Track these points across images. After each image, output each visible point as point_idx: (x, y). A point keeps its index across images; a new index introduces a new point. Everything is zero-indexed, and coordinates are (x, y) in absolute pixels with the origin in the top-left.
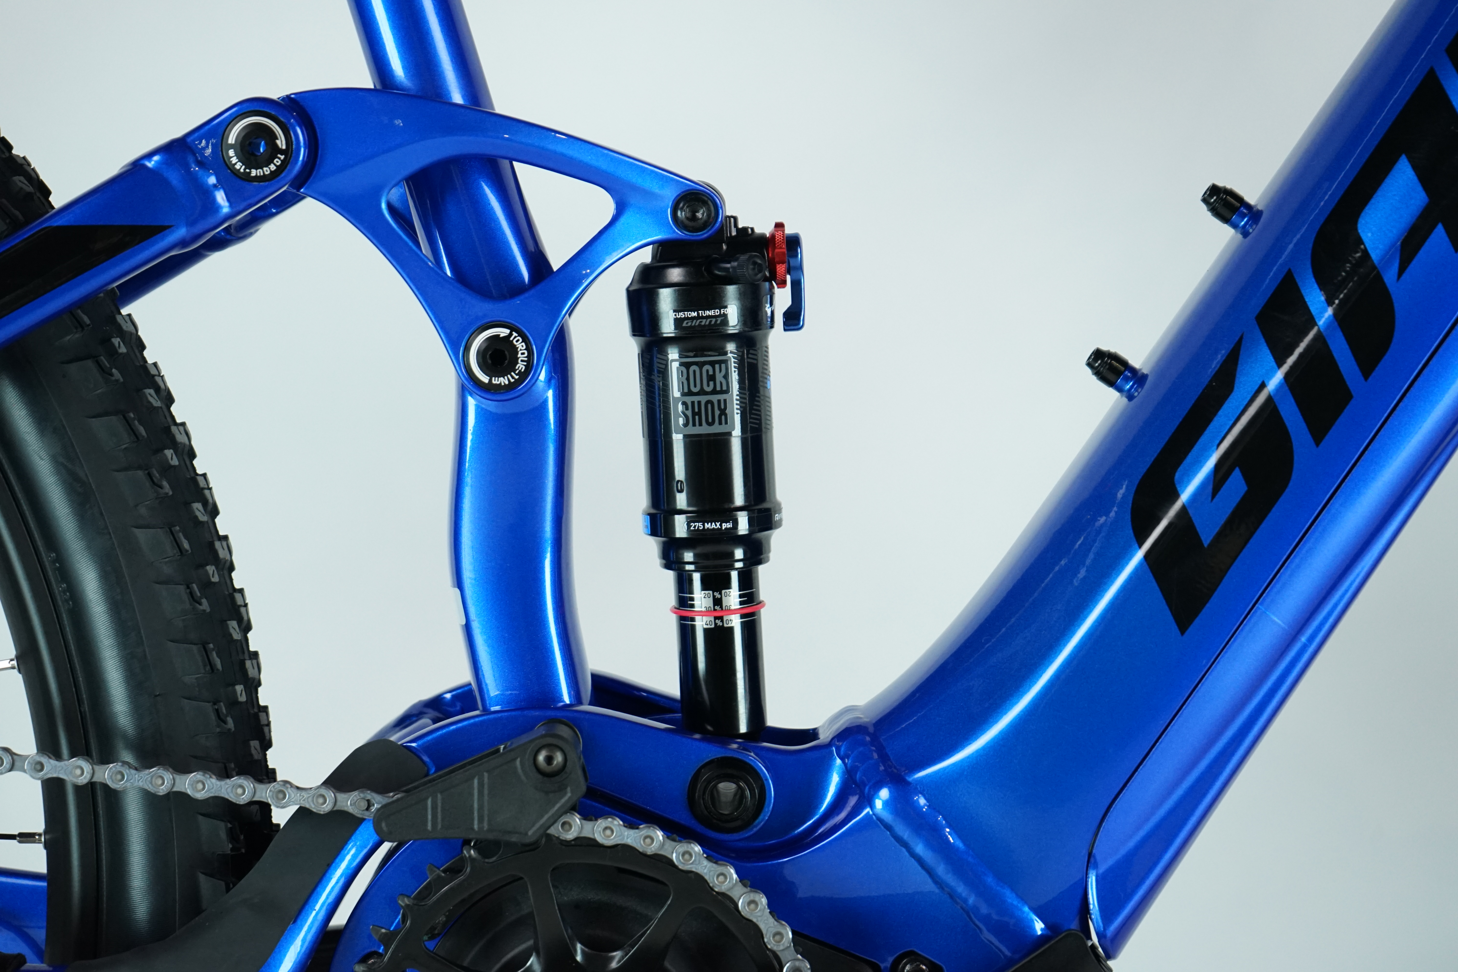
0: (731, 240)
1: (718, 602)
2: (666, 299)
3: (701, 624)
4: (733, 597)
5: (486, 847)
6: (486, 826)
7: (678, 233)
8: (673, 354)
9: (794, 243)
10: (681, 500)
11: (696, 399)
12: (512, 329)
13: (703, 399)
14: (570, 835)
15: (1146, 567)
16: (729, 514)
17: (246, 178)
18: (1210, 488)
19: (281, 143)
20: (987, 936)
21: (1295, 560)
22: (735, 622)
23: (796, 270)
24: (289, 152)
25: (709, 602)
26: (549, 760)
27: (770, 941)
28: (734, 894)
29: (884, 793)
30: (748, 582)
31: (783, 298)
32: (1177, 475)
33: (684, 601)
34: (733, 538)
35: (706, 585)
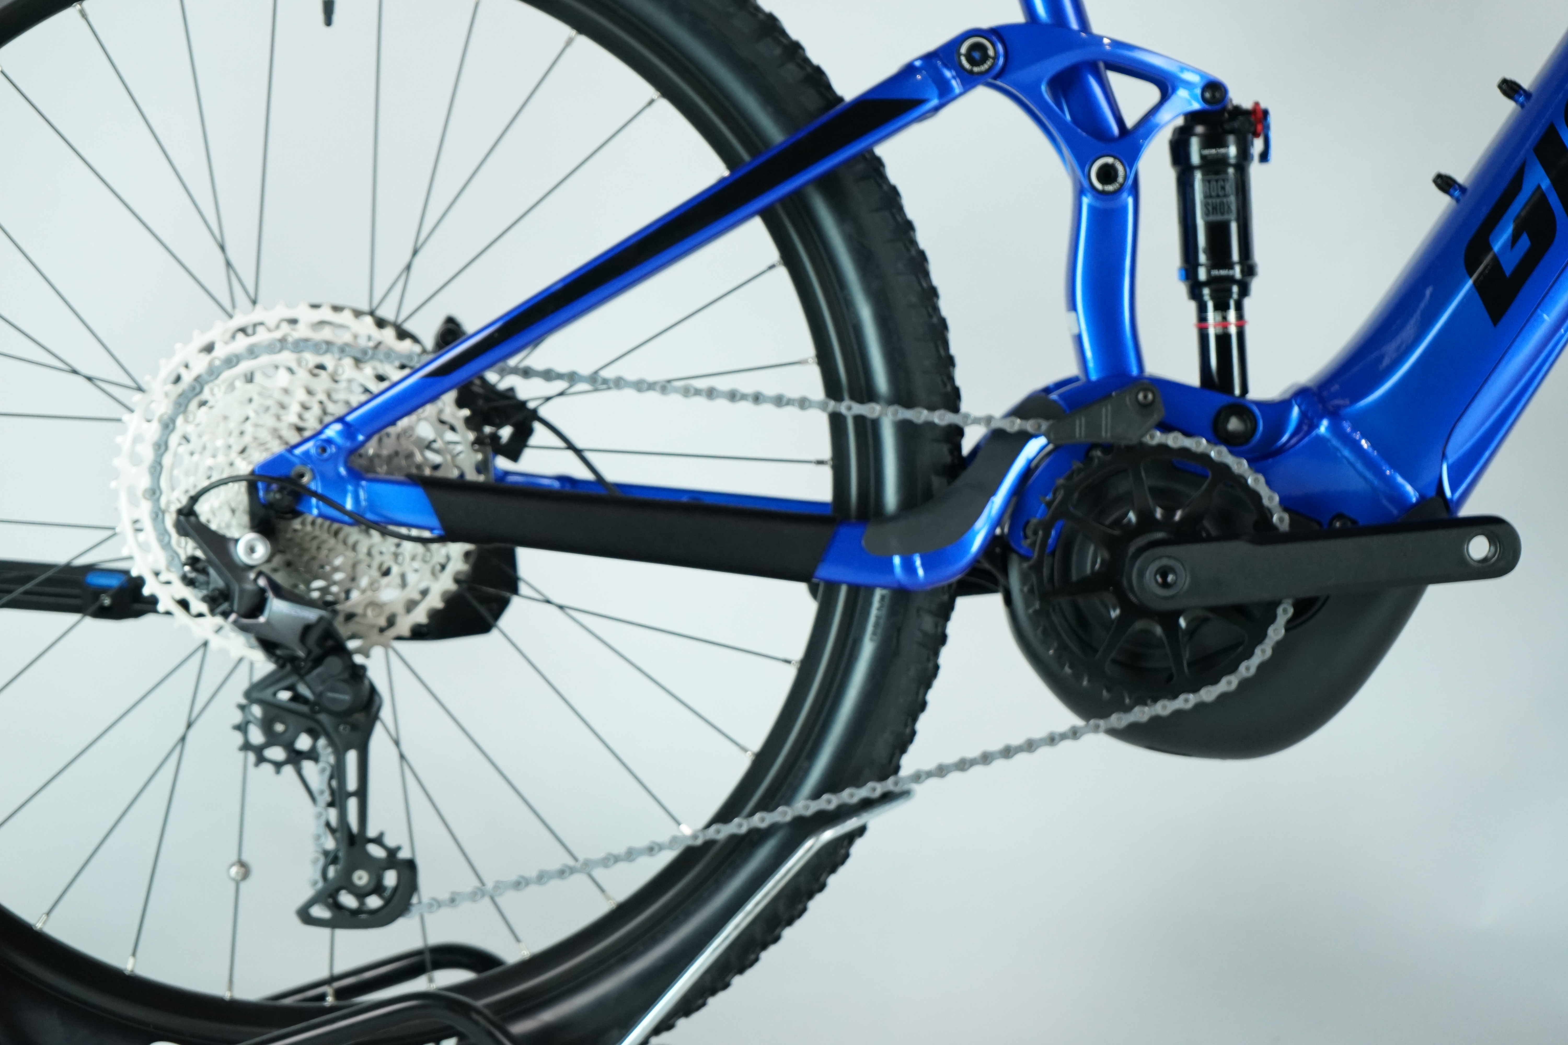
0: (1230, 113)
1: (1225, 318)
2: (1195, 144)
3: (1212, 332)
4: (1232, 315)
5: (1107, 448)
6: (1109, 434)
7: (1206, 106)
8: (1198, 176)
9: (1265, 113)
10: (1202, 258)
11: (1214, 200)
12: (1115, 158)
13: (1218, 200)
14: (1155, 442)
15: (1474, 290)
16: (1230, 266)
17: (971, 72)
18: (1510, 244)
19: (991, 52)
20: (1385, 502)
21: (1557, 286)
22: (1233, 330)
23: (1267, 128)
24: (996, 58)
25: (1219, 318)
26: (1145, 397)
27: (1266, 502)
28: (1246, 475)
29: (1325, 423)
30: (1239, 308)
31: (1258, 145)
32: (1491, 238)
33: (1202, 318)
34: (1231, 280)
35: (1217, 308)
